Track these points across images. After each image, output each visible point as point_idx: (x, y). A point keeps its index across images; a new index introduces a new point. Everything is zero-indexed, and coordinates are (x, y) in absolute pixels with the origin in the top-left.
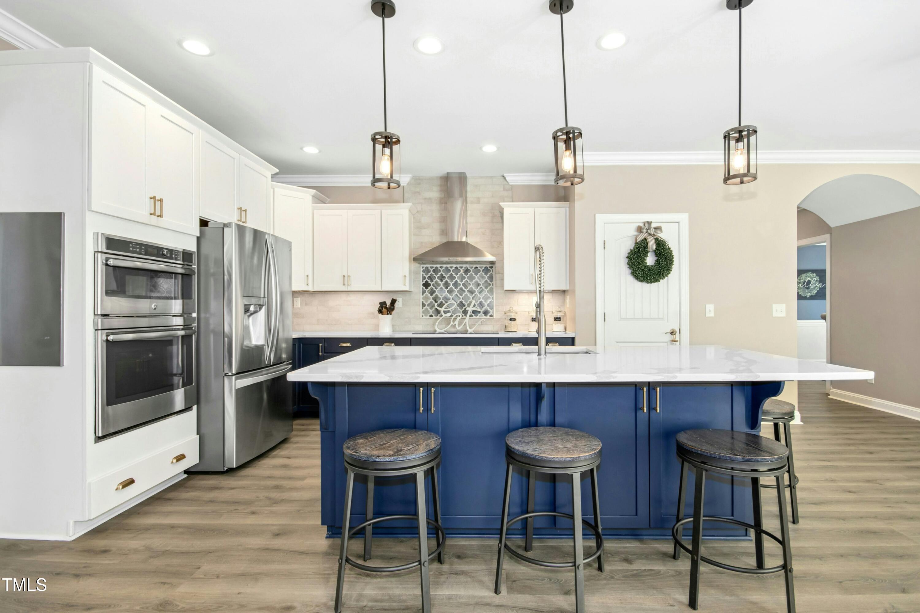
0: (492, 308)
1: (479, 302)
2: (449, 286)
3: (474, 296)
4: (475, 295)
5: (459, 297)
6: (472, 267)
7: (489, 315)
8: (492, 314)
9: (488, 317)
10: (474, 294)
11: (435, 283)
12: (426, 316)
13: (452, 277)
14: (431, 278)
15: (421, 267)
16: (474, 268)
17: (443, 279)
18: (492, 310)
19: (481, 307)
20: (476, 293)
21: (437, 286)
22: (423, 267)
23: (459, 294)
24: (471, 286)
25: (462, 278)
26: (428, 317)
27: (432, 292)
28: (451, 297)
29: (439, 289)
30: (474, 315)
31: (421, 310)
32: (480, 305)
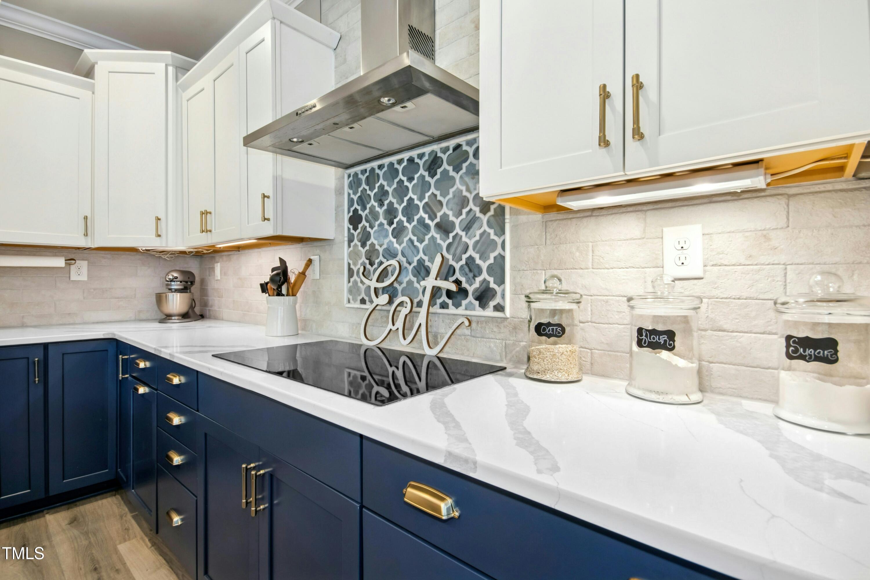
0: (501, 281)
1: (463, 262)
2: (395, 217)
3: (450, 240)
4: (454, 237)
5: (415, 247)
6: (447, 149)
7: (492, 304)
8: (502, 303)
9: (489, 312)
10: (451, 235)
11: (369, 213)
12: (355, 300)
13: (402, 191)
14: (363, 201)
15: (346, 177)
16: (451, 151)
17: (383, 198)
18: (502, 286)
19: (471, 275)
20: (458, 230)
21: (372, 221)
22: (349, 176)
23: (415, 239)
24: (445, 209)
25: (424, 186)
26: (358, 305)
27: (365, 238)
28: (399, 248)
29: (376, 228)
30: (450, 302)
31: (346, 286)
32: (467, 270)
